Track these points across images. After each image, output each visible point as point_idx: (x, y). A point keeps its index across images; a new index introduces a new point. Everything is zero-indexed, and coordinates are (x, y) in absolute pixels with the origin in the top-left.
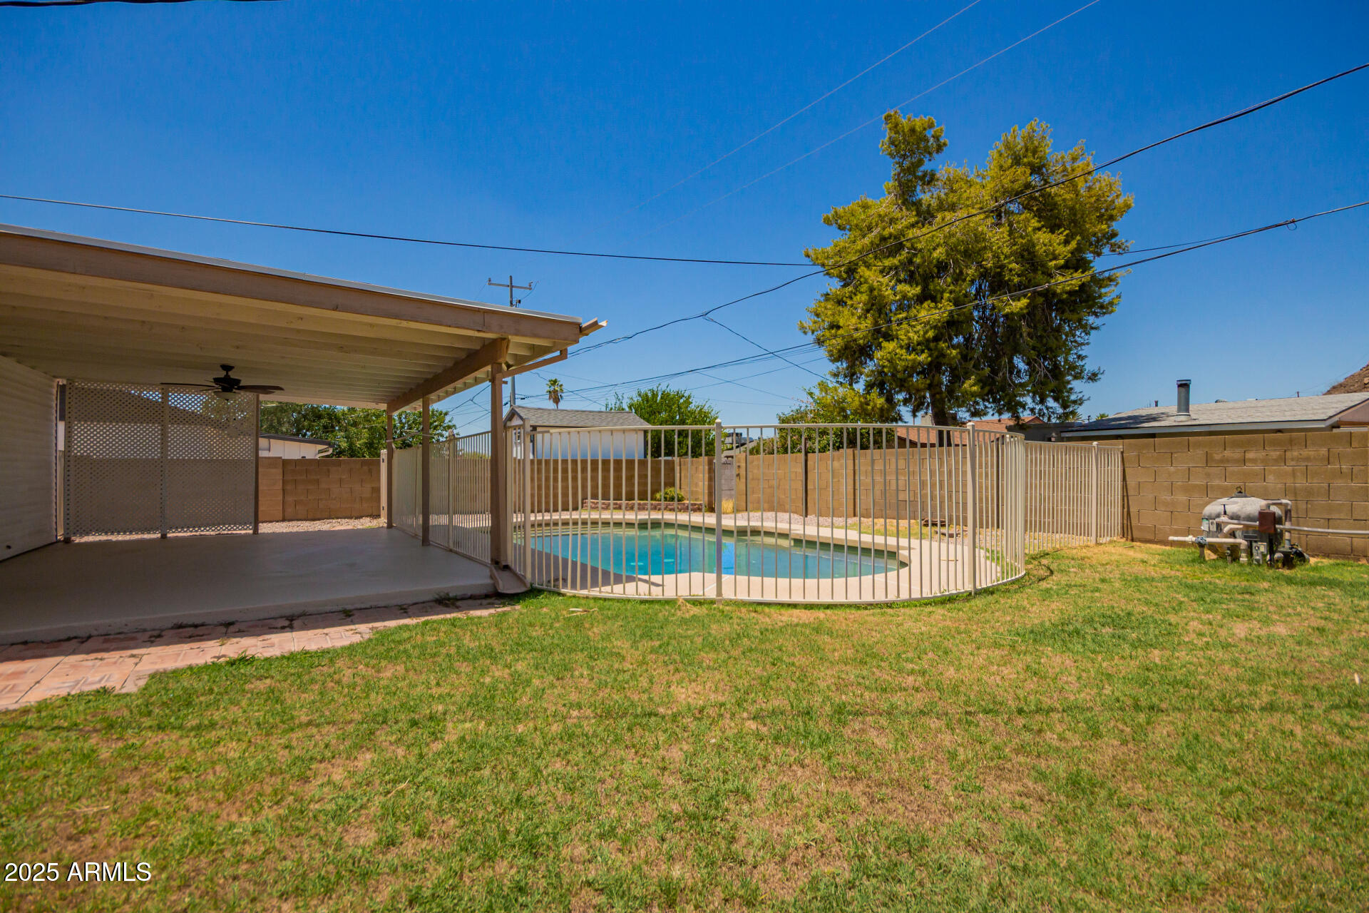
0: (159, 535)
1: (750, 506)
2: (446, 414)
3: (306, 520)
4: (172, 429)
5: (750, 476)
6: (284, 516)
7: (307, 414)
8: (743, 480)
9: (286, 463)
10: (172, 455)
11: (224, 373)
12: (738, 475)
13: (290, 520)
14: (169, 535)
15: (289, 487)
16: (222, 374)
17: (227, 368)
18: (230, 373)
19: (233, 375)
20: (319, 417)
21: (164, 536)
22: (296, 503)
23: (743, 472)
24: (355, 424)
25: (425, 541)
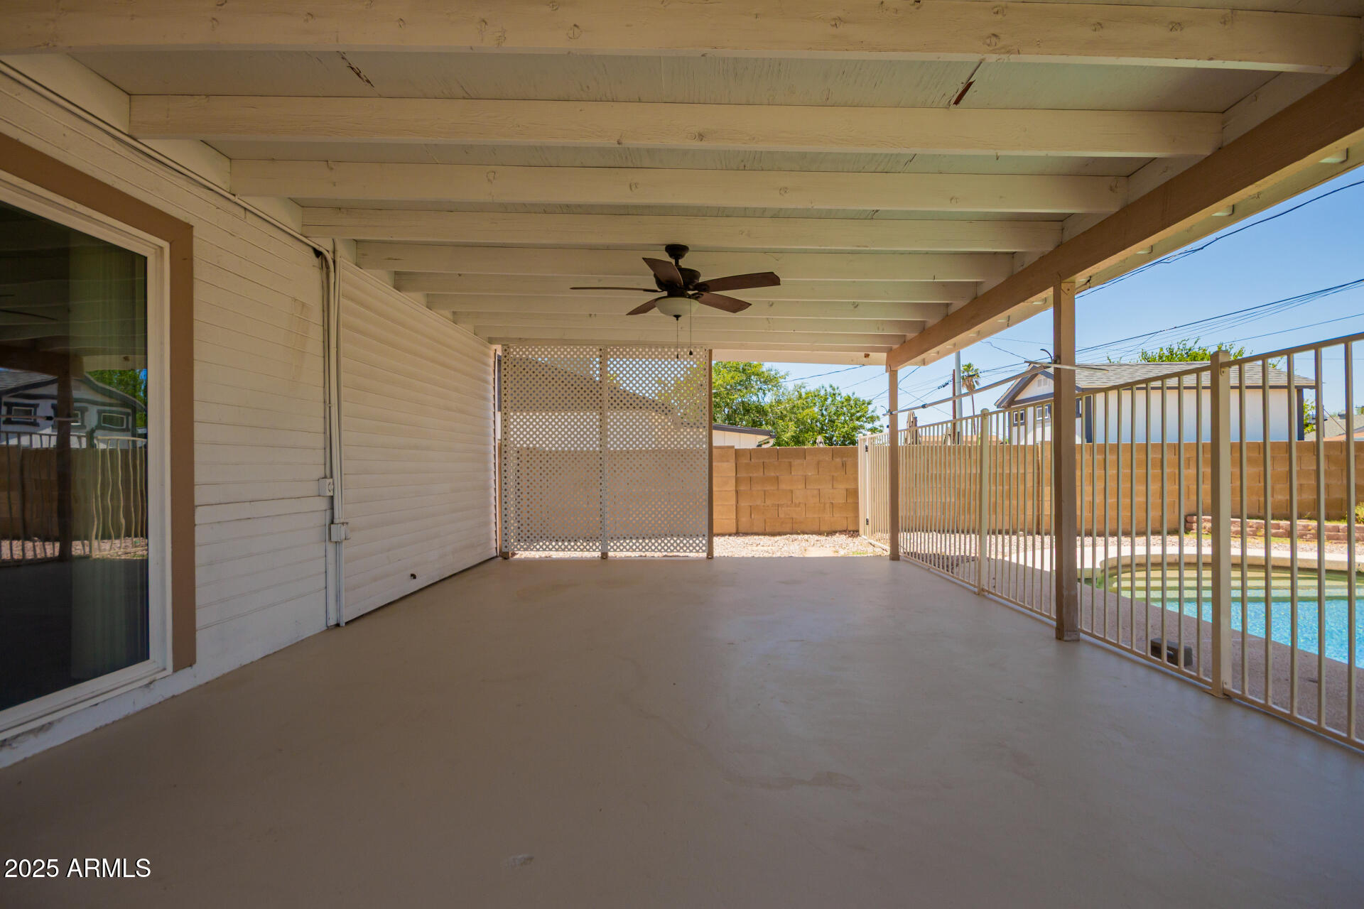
0: (597, 554)
2: (869, 404)
3: (764, 534)
4: (612, 416)
6: (737, 528)
7: (738, 408)
9: (738, 453)
10: (613, 445)
13: (746, 534)
14: (611, 554)
15: (742, 488)
17: (676, 251)
20: (747, 411)
21: (604, 556)
22: (752, 509)
24: (782, 417)
25: (1065, 629)
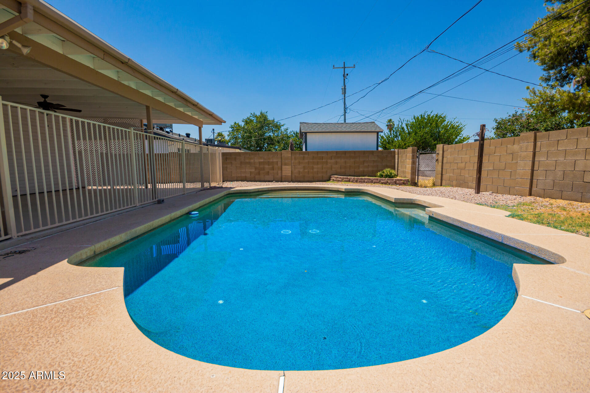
1: (444, 182)
5: (445, 161)
8: (440, 164)
11: (43, 99)
12: (437, 160)
16: (42, 100)
17: (45, 97)
18: (46, 99)
19: (48, 100)
23: (440, 158)
